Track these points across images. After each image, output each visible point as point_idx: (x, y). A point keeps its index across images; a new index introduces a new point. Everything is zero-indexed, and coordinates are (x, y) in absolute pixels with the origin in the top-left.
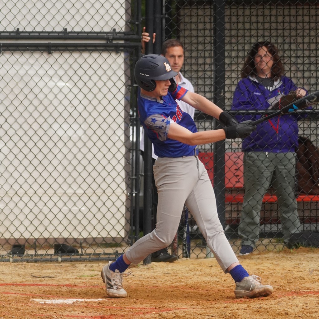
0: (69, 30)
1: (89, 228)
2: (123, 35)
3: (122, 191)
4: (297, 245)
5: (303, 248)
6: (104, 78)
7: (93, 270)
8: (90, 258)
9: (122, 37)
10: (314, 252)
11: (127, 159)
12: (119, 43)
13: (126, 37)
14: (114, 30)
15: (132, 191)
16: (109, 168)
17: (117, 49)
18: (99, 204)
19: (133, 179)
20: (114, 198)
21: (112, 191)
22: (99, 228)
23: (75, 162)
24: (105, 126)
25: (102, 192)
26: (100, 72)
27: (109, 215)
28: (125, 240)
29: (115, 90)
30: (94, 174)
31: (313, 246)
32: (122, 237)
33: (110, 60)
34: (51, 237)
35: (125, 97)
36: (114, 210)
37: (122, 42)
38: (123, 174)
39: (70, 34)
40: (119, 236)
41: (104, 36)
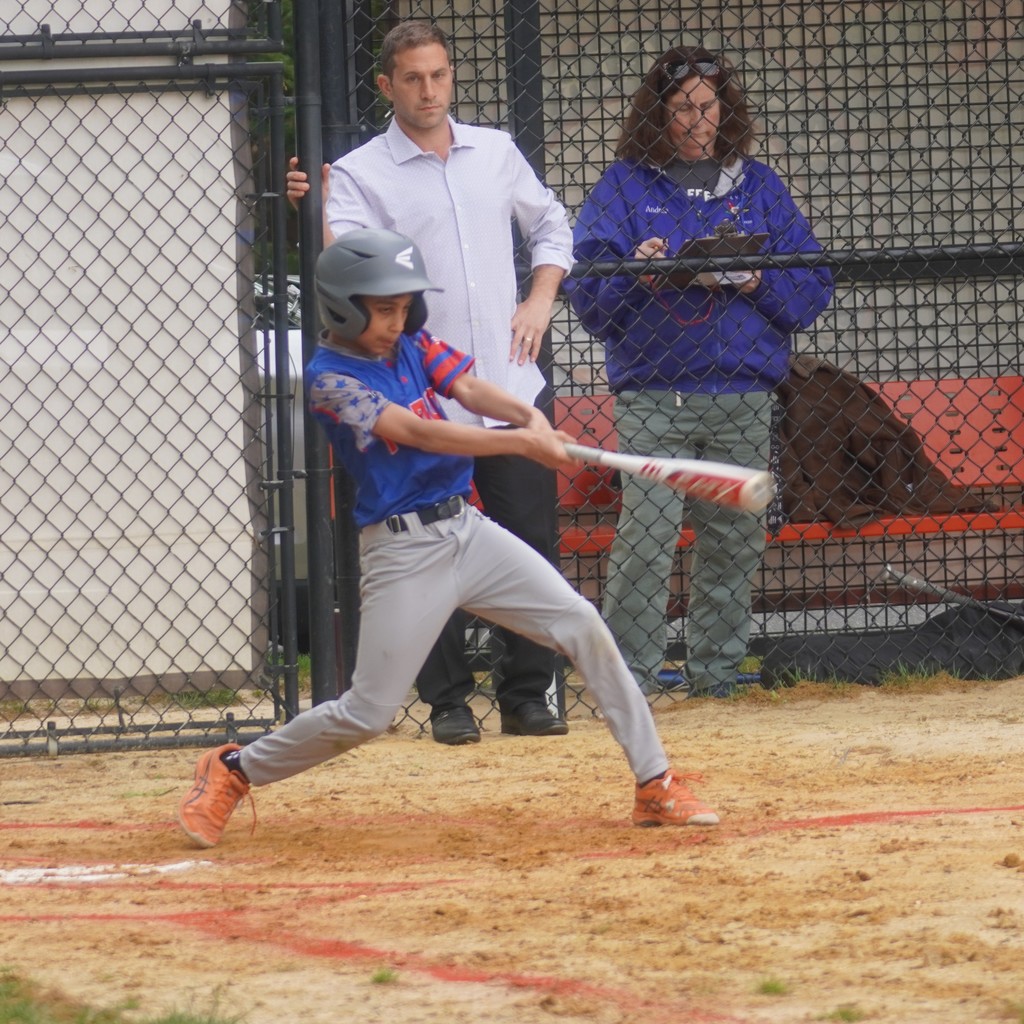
0: (55, 30)
1: (142, 646)
2: (225, 39)
3: (238, 528)
4: (791, 675)
5: (811, 686)
6: (172, 176)
7: (160, 777)
8: (147, 738)
9: (222, 45)
10: (843, 695)
11: (250, 427)
12: (213, 65)
13: (234, 44)
14: (197, 24)
15: (271, 525)
16: (196, 456)
17: (206, 84)
18: (169, 569)
19: (271, 488)
20: (214, 549)
21: (210, 529)
22: (172, 644)
23: (88, 442)
24: (177, 326)
25: (178, 530)
26: (157, 158)
27: (201, 605)
28: (256, 678)
29: (204, 213)
30: (151, 477)
31: (839, 678)
32: (244, 670)
33: (187, 119)
34: (23, 678)
35: (236, 232)
36: (215, 586)
37: (223, 61)
38: (240, 472)
39: (58, 43)
40: (234, 668)
41: (166, 44)
